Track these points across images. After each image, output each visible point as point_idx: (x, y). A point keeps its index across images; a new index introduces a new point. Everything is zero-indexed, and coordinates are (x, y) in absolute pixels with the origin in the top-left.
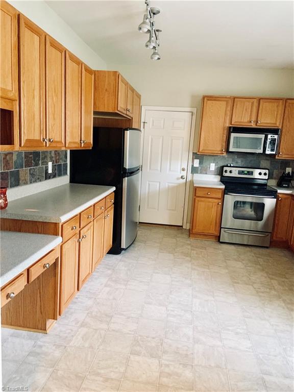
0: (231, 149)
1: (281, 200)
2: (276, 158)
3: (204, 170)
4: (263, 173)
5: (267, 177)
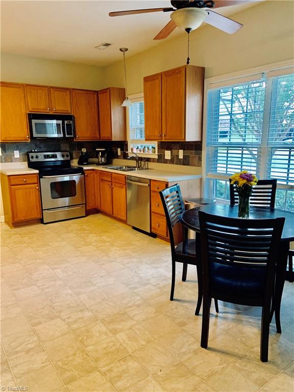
0: (35, 135)
1: (87, 175)
2: (75, 140)
3: (8, 159)
4: (65, 155)
5: (69, 158)
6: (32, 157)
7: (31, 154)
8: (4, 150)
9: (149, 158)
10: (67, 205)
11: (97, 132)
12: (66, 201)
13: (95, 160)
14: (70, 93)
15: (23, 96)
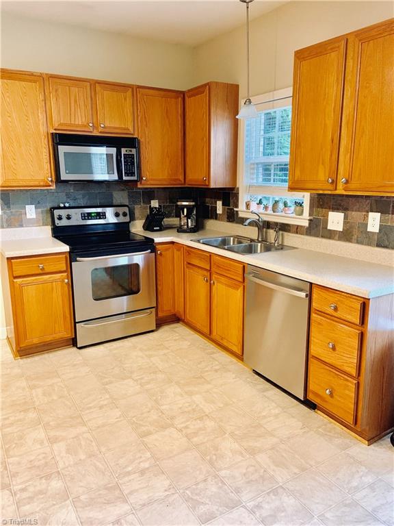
0: (64, 177)
1: (161, 254)
2: (139, 186)
3: (15, 221)
4: (121, 214)
5: (127, 219)
6: (60, 218)
7: (57, 212)
8: (7, 203)
9: (288, 225)
10: (125, 311)
11: (181, 170)
12: (121, 303)
13: (174, 221)
14: (133, 95)
15: (42, 97)
